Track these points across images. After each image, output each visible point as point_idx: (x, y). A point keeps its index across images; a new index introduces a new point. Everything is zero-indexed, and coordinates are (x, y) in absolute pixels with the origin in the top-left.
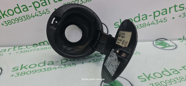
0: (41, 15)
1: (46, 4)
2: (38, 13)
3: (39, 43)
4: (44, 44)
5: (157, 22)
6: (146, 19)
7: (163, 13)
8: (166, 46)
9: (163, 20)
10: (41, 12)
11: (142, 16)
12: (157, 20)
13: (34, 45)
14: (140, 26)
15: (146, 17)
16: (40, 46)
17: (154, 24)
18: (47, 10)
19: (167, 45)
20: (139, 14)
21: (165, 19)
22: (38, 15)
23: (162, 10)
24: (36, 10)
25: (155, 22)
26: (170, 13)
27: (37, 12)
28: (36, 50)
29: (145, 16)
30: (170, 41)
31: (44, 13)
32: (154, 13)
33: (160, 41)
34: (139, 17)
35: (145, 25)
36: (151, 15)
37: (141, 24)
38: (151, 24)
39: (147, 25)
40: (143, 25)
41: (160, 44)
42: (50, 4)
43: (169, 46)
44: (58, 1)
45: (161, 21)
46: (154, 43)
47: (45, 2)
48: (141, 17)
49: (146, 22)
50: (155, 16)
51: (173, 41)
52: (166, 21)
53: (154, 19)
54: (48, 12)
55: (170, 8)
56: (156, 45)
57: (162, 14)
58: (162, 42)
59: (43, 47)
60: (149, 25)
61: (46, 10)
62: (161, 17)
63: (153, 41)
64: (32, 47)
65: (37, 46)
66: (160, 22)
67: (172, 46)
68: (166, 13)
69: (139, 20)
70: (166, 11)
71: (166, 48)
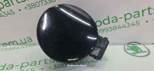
0: (6, 15)
1: (10, 5)
2: (3, 14)
3: (8, 43)
4: (13, 44)
5: (128, 25)
6: (117, 21)
7: (136, 16)
8: (137, 52)
9: (135, 23)
10: (6, 13)
11: (112, 18)
12: (129, 23)
13: (4, 44)
14: (110, 29)
15: (117, 19)
16: (10, 45)
17: (125, 27)
18: (12, 11)
19: (139, 50)
20: (108, 16)
21: (137, 22)
22: (3, 16)
23: (134, 13)
24: (1, 11)
25: (127, 25)
26: (143, 15)
27: (2, 12)
28: (4, 50)
29: (115, 18)
30: (143, 45)
31: (9, 13)
32: (125, 15)
33: (132, 45)
34: (109, 19)
35: (115, 28)
36: (122, 18)
37: (111, 27)
38: (123, 27)
39: (118, 28)
40: (114, 28)
41: (132, 49)
42: (13, 4)
43: (142, 52)
44: (21, 2)
45: (133, 24)
46: (126, 47)
47: (8, 3)
48: (111, 20)
49: (117, 24)
50: (126, 19)
51: (146, 46)
52: (138, 24)
53: (126, 22)
54: (13, 13)
55: (143, 11)
56: (128, 49)
57: (134, 17)
58: (134, 46)
59: (12, 46)
60: (120, 28)
61: (10, 10)
62: (133, 20)
63: (125, 45)
64: (2, 46)
65: (7, 45)
66: (131, 25)
67: (144, 52)
68: (139, 16)
69: (109, 23)
70: (139, 14)
71: (137, 55)
